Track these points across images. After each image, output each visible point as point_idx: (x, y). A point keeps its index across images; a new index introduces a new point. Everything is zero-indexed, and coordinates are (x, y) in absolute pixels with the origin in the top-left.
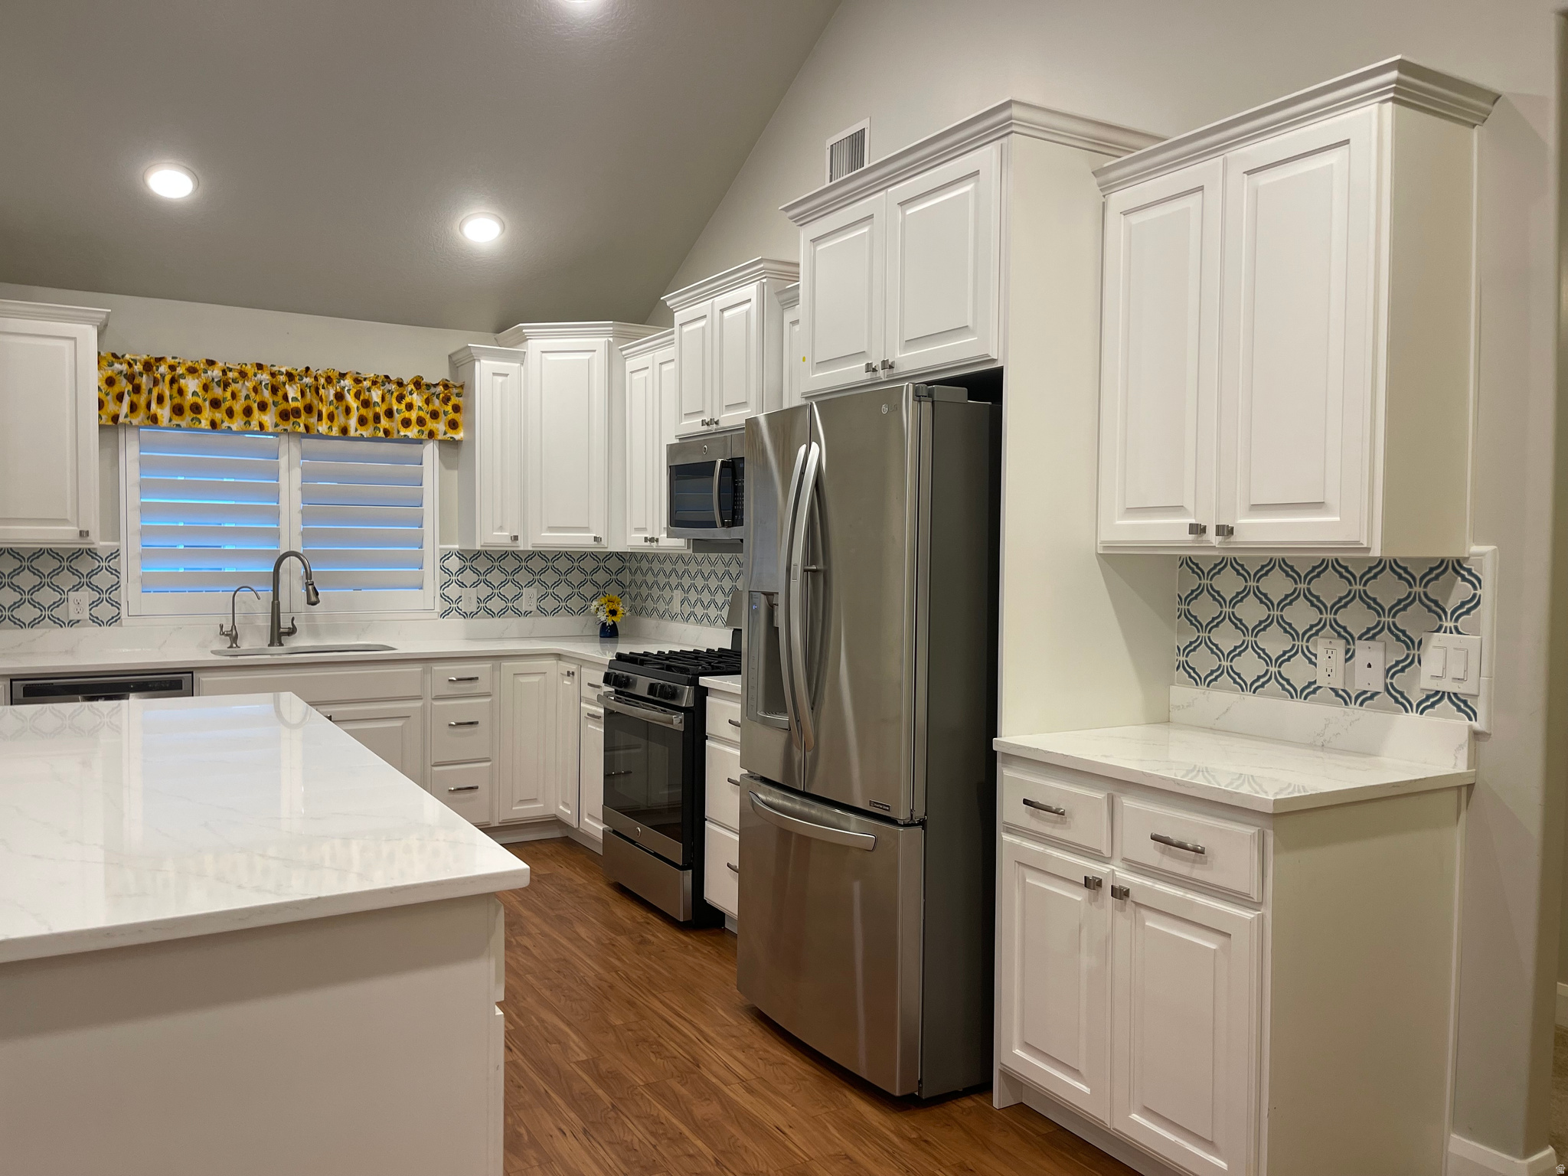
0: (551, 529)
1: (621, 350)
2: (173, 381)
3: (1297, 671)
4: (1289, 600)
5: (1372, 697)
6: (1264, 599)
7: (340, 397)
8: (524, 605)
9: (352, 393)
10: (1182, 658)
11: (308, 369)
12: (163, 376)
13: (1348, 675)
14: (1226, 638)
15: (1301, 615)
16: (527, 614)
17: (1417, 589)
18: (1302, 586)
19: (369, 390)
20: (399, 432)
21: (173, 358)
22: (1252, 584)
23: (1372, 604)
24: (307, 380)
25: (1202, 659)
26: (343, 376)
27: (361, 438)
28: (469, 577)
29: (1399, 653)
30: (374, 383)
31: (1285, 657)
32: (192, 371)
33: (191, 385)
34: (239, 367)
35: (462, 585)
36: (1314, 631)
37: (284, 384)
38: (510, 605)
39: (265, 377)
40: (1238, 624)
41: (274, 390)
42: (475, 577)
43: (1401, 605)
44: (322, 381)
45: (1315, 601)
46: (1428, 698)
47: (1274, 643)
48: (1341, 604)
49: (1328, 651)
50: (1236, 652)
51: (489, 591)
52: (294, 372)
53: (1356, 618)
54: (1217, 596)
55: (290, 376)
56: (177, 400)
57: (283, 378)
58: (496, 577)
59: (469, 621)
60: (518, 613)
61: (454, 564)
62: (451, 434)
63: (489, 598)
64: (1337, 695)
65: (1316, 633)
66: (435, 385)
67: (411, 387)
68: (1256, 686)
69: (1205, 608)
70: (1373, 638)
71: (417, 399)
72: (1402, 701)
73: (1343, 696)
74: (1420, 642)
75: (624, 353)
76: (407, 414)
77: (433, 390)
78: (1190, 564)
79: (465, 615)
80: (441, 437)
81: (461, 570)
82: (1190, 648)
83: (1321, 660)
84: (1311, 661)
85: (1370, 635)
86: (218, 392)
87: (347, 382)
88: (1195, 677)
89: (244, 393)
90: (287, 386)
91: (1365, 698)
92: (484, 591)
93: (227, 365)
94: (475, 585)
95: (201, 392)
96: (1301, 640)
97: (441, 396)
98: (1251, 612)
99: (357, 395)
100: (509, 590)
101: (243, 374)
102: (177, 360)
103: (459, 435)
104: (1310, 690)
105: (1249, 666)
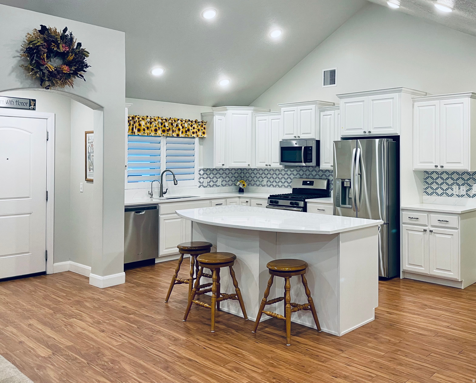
0: (235, 162)
1: (255, 114)
2: (138, 122)
3: (449, 192)
4: (447, 179)
5: (464, 196)
6: (442, 178)
7: (177, 126)
8: (219, 183)
9: (180, 124)
10: (425, 190)
11: (170, 118)
12: (136, 121)
13: (459, 192)
14: (435, 186)
15: (450, 181)
16: (219, 186)
17: (471, 176)
18: (450, 176)
19: (184, 124)
20: (191, 135)
21: (138, 115)
22: (440, 176)
23: (463, 179)
24: (170, 121)
25: (430, 191)
26: (178, 120)
27: (182, 137)
28: (205, 176)
29: (469, 187)
30: (186, 122)
31: (447, 189)
32: (143, 119)
33: (143, 123)
34: (154, 118)
35: (204, 178)
36: (452, 184)
37: (164, 122)
38: (215, 184)
39: (160, 121)
40: (437, 183)
41: (162, 124)
42: (207, 176)
43: (468, 179)
44: (173, 121)
45: (452, 179)
46: (474, 195)
47: (445, 187)
48: (458, 179)
49: (455, 187)
50: (437, 189)
51: (210, 180)
52: (167, 119)
53: (460, 182)
54: (432, 178)
55: (166, 120)
56: (139, 127)
57: (164, 121)
58: (211, 176)
59: (205, 188)
60: (217, 186)
61: (202, 172)
62: (203, 135)
63: (210, 182)
64: (457, 196)
65: (453, 185)
66: (200, 122)
67: (194, 123)
68: (442, 195)
69: (430, 181)
70: (464, 185)
71: (195, 126)
72: (469, 196)
73: (458, 196)
74: (472, 186)
75: (255, 115)
76: (193, 130)
77: (199, 123)
78: (426, 172)
79: (204, 187)
80: (200, 136)
81: (203, 174)
82: (427, 188)
83: (454, 190)
84: (452, 190)
85: (463, 185)
86: (148, 125)
87: (179, 121)
88: (428, 194)
89: (154, 125)
90: (165, 123)
91: (462, 196)
92: (209, 180)
93: (152, 117)
94: (207, 178)
95: (145, 125)
96: (450, 186)
97: (201, 125)
98: (440, 181)
99: (181, 125)
100: (215, 180)
101: (155, 120)
102: (139, 116)
103: (205, 136)
104: (452, 195)
105: (440, 191)
